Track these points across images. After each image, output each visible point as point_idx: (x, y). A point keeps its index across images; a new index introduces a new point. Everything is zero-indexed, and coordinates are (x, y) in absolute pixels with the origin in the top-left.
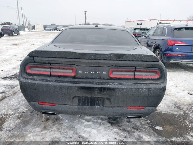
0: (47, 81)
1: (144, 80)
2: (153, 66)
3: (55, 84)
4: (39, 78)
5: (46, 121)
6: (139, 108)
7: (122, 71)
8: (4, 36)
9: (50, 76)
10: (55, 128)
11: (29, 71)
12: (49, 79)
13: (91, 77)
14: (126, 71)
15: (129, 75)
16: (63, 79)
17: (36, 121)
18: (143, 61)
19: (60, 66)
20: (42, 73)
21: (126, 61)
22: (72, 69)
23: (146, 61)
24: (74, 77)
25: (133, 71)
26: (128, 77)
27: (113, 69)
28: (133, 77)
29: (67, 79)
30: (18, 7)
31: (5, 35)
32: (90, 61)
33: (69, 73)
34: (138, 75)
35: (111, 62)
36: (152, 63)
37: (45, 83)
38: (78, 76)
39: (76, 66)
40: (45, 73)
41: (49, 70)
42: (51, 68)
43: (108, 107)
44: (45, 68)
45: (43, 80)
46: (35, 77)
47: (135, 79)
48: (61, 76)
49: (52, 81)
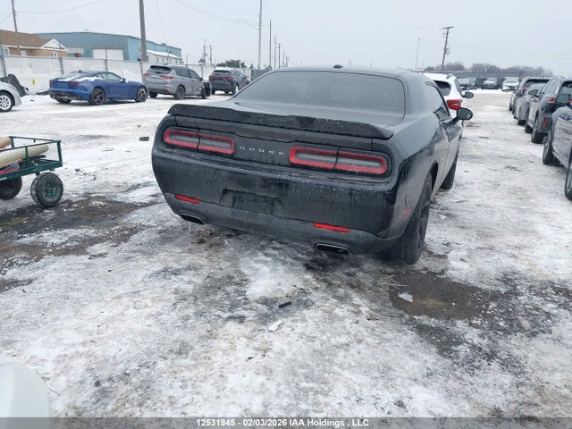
0: (189, 157)
1: (353, 173)
2: (373, 148)
3: (198, 162)
4: (181, 152)
5: (199, 243)
6: (338, 228)
7: (312, 153)
8: (213, 93)
9: (197, 150)
10: (205, 254)
11: (168, 140)
12: (193, 155)
13: (259, 160)
14: (321, 154)
15: (327, 161)
16: (213, 158)
17: (184, 240)
18: (351, 135)
19: (214, 134)
20: (185, 144)
21: (319, 132)
22: (230, 142)
23: (358, 136)
24: (231, 157)
25: (333, 155)
26: (321, 165)
27: (297, 148)
28: (332, 166)
29: (220, 159)
30: (260, 21)
31: (217, 92)
32: (257, 128)
33: (225, 148)
34: (345, 163)
35: (293, 132)
36: (369, 141)
37: (184, 160)
38: (238, 155)
39: (236, 137)
40: (189, 145)
41: (197, 140)
42: (199, 137)
43: (280, 218)
44: (191, 136)
45: (183, 155)
46: (175, 151)
47: (334, 171)
48: (212, 153)
49: (195, 159)
